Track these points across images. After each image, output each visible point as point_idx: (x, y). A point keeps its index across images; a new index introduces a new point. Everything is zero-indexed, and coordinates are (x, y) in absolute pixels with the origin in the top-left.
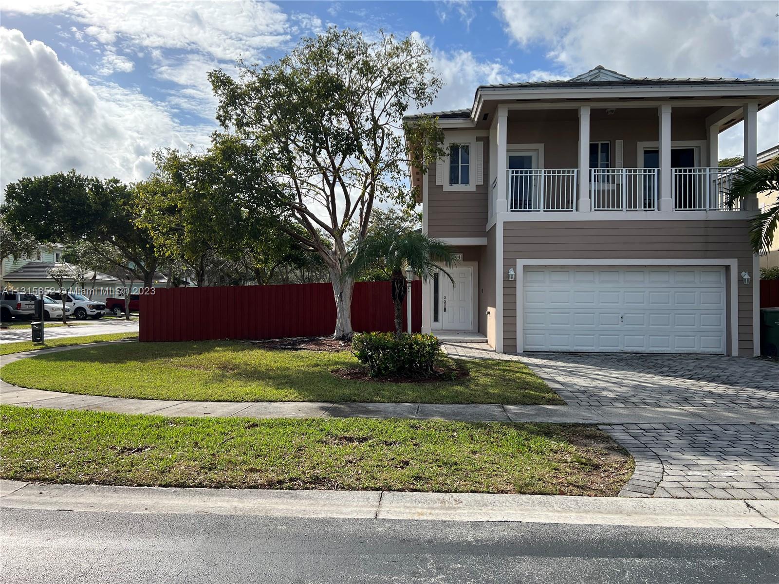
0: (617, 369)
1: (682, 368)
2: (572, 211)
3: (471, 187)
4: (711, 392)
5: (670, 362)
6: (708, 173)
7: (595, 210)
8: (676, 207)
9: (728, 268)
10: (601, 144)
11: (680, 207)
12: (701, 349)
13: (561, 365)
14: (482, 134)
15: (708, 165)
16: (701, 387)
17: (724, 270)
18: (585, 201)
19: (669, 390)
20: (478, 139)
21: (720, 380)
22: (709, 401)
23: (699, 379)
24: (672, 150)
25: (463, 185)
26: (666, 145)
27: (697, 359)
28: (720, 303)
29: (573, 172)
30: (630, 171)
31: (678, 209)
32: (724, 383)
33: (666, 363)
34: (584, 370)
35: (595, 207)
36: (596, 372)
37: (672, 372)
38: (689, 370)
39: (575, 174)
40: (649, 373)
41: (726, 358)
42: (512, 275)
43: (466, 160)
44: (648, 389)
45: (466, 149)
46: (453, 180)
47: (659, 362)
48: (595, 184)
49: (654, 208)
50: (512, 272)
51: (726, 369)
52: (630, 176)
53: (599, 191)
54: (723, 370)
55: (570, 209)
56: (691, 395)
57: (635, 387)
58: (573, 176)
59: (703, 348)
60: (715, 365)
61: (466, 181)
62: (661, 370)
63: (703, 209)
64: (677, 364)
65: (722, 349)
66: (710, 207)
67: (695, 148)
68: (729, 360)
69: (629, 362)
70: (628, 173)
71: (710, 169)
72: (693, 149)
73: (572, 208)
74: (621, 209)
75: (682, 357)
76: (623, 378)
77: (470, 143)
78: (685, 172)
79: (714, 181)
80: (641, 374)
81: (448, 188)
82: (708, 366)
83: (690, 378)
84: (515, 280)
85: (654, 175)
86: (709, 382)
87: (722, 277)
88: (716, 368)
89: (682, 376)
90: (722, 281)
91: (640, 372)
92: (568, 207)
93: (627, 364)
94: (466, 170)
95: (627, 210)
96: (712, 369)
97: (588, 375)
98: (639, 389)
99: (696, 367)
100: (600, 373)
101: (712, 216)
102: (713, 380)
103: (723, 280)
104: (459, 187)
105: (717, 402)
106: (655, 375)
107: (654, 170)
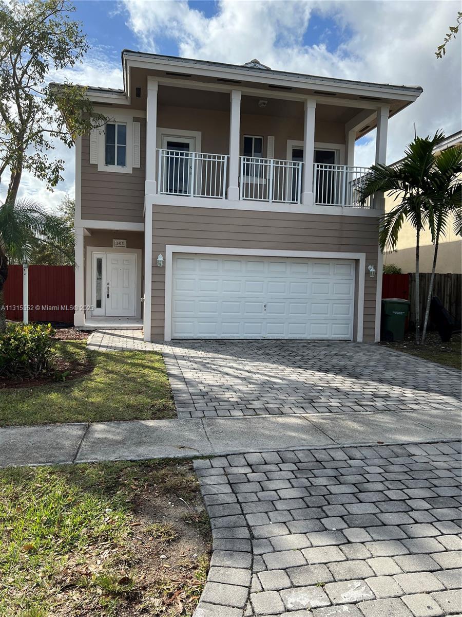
0: (253, 359)
1: (314, 357)
2: (222, 198)
3: (127, 170)
4: (337, 389)
5: (305, 350)
6: (345, 171)
7: (243, 199)
8: (316, 202)
9: (357, 261)
10: (255, 139)
11: (320, 202)
12: (333, 336)
13: (201, 356)
14: (138, 114)
15: (346, 164)
16: (328, 382)
17: (354, 264)
18: (234, 189)
19: (295, 388)
20: (136, 120)
21: (346, 372)
22: (334, 403)
23: (327, 371)
24: (314, 151)
25: (120, 167)
26: (310, 147)
27: (328, 346)
28: (349, 294)
29: (223, 158)
30: (277, 163)
31: (318, 203)
32: (350, 375)
33: (299, 352)
34: (220, 362)
35: (243, 197)
36: (231, 364)
37: (302, 364)
38: (320, 360)
39: (225, 161)
40: (282, 363)
41: (352, 344)
42: (160, 261)
43: (123, 140)
44: (275, 386)
45: (123, 129)
46: (109, 161)
47: (294, 350)
48: (244, 177)
49: (297, 201)
50: (160, 258)
51: (352, 357)
52: (277, 167)
53: (247, 184)
54: (350, 359)
55: (220, 197)
56: (317, 394)
57: (264, 384)
58: (223, 163)
59: (334, 334)
60: (343, 353)
61: (122, 163)
62: (293, 360)
63: (339, 205)
64: (310, 352)
65: (349, 336)
66: (345, 204)
67: (335, 151)
68: (355, 347)
69: (267, 350)
70: (275, 165)
71: (347, 168)
72: (334, 152)
73: (222, 195)
74: (267, 200)
75: (315, 344)
76: (254, 371)
77: (126, 123)
78: (326, 168)
79: (350, 183)
80: (275, 366)
81: (102, 168)
82: (337, 355)
83: (319, 370)
84: (164, 267)
85: (298, 169)
86: (337, 374)
87: (352, 271)
88: (343, 356)
89: (312, 368)
90: (352, 274)
91: (274, 363)
92: (217, 195)
93: (264, 353)
94: (122, 151)
95: (273, 202)
96: (340, 357)
97: (221, 369)
98: (267, 386)
99: (326, 355)
100: (235, 365)
101: (347, 212)
102: (340, 371)
103: (353, 272)
104: (115, 168)
105: (343, 404)
106: (287, 366)
107: (298, 164)
